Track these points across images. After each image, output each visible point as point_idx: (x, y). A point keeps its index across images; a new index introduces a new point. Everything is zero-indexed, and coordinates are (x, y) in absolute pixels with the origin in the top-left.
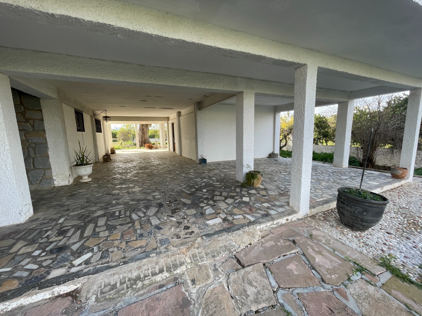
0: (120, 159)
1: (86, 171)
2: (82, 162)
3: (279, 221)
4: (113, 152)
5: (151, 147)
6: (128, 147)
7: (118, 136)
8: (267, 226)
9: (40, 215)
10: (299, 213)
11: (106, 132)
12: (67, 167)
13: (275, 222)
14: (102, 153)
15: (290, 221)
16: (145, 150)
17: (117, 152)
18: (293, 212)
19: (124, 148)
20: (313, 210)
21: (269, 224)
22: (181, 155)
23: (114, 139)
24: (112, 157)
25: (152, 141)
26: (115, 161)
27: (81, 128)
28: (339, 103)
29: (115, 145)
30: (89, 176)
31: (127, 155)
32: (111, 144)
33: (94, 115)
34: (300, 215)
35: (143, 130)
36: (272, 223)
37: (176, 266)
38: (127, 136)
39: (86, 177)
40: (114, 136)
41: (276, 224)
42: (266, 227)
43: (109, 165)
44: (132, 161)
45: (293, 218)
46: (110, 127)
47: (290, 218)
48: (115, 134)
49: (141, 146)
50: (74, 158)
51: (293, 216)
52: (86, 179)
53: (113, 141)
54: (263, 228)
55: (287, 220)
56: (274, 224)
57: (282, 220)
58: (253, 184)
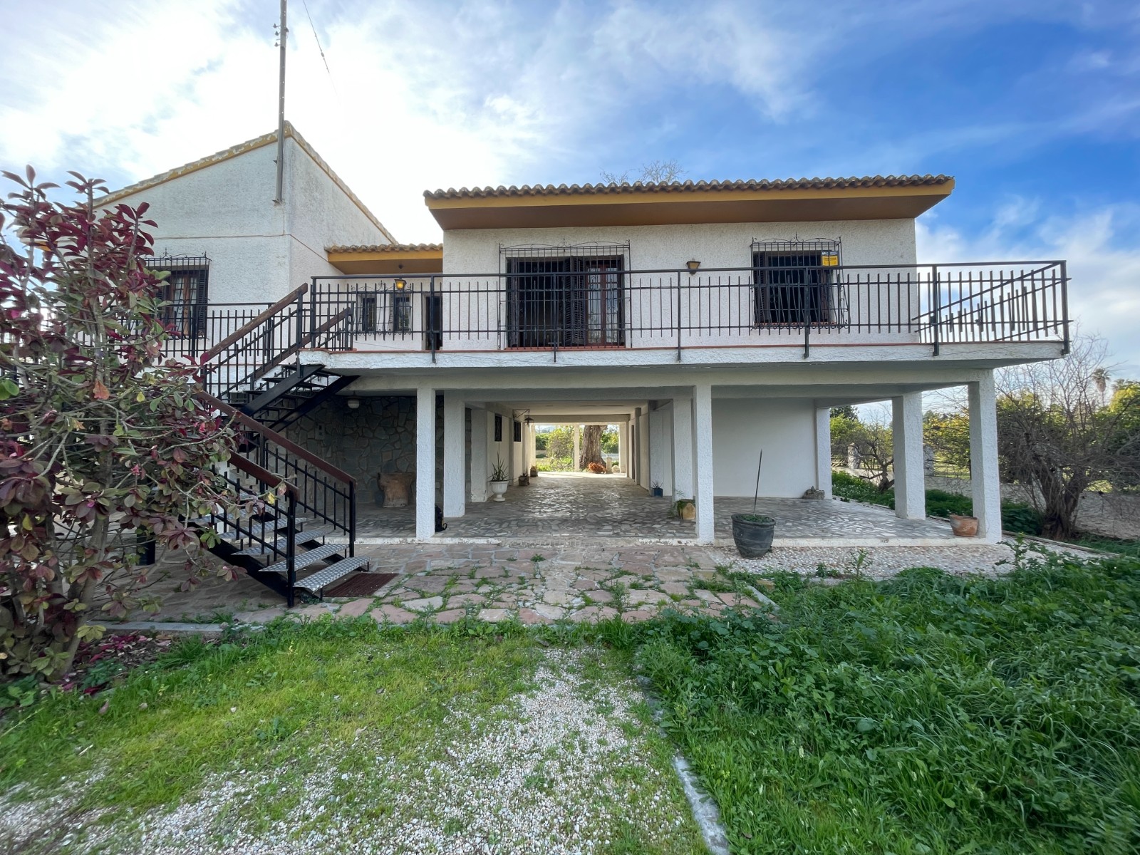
0: (542, 483)
1: (501, 488)
2: (498, 478)
3: (668, 541)
4: (534, 473)
5: (598, 470)
6: (562, 468)
7: (548, 446)
9: (471, 516)
10: (698, 539)
11: (526, 442)
12: (484, 482)
14: (518, 473)
15: (682, 544)
16: (589, 475)
17: (540, 474)
19: (554, 469)
20: (721, 541)
21: (654, 540)
22: (639, 484)
23: (541, 452)
24: (531, 480)
25: (605, 456)
26: (535, 486)
27: (498, 437)
28: (892, 398)
29: (540, 464)
30: (504, 495)
31: (554, 479)
32: (532, 461)
33: (514, 416)
34: (700, 541)
35: (591, 435)
37: (557, 544)
38: (563, 449)
39: (500, 496)
40: (541, 444)
42: (649, 541)
43: (525, 489)
44: (558, 487)
45: (692, 543)
46: (535, 430)
47: (684, 541)
48: (544, 443)
49: (583, 467)
50: (491, 472)
51: (688, 540)
52: (500, 498)
53: (537, 457)
54: (645, 542)
55: (679, 542)
56: (661, 543)
57: (671, 540)
58: (682, 514)
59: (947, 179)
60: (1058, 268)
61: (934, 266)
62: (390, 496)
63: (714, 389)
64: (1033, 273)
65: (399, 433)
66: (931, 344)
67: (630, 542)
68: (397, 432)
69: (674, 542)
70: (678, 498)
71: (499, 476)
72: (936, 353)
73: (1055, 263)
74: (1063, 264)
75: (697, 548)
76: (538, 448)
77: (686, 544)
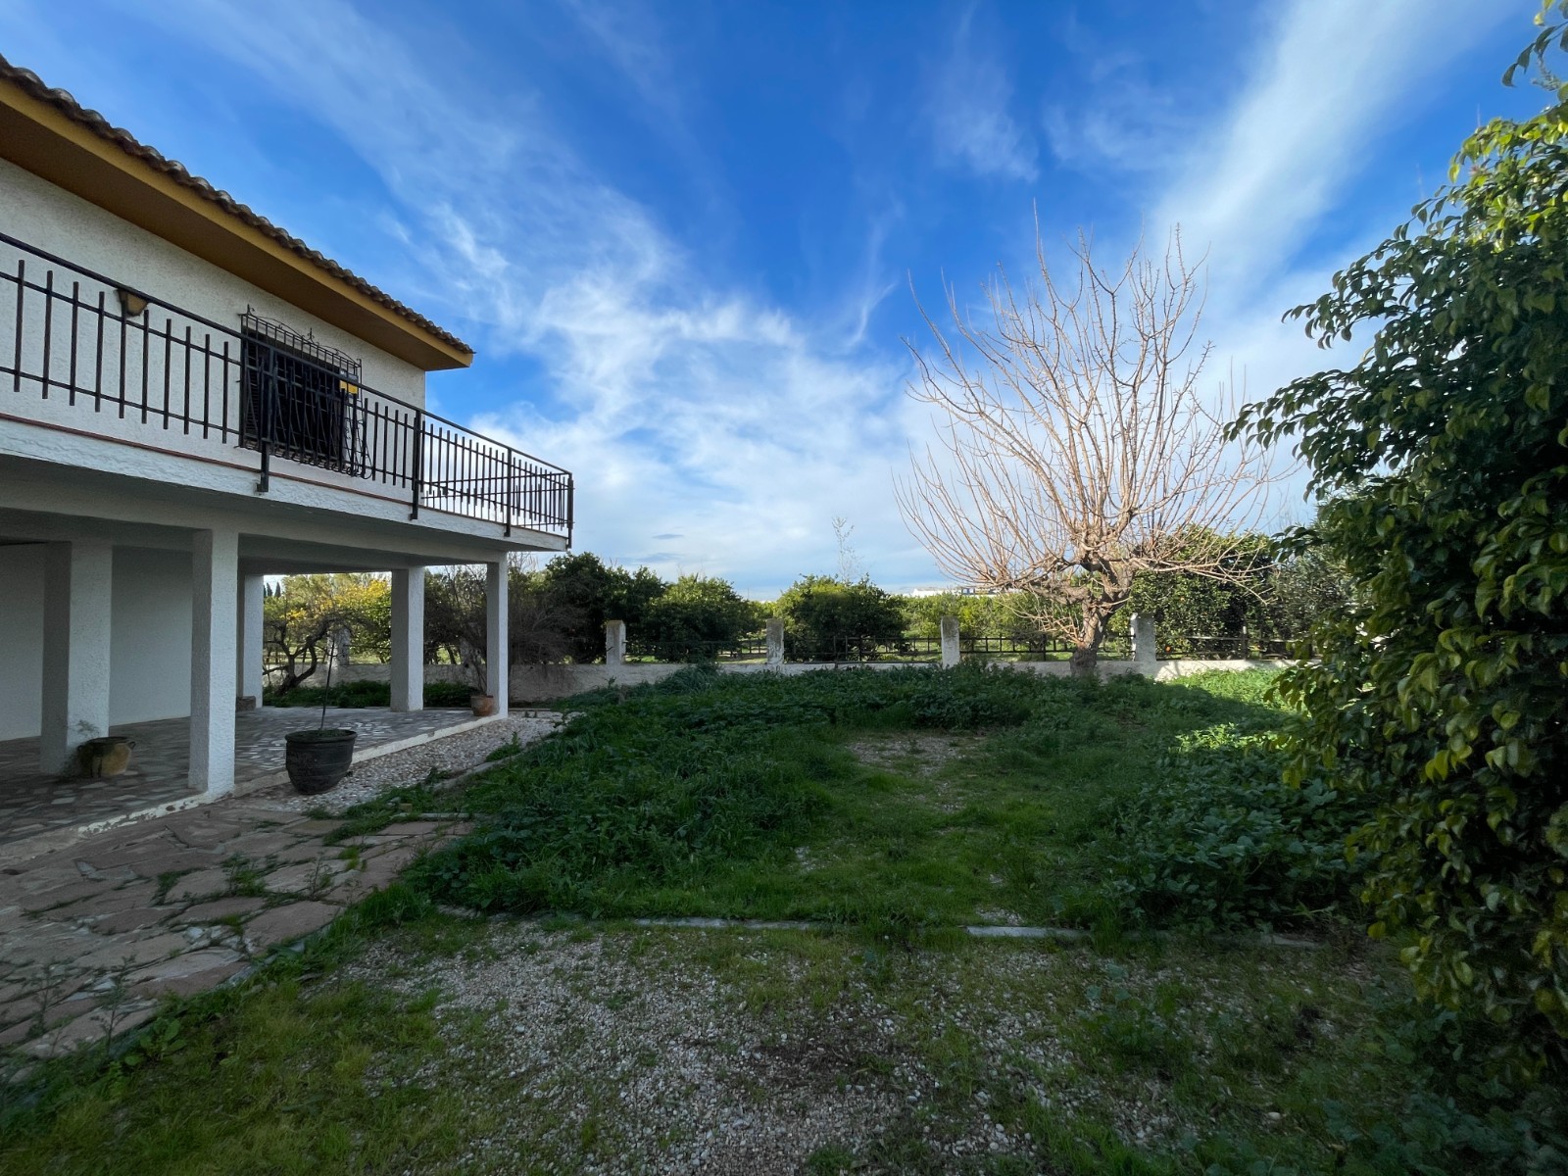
3: (144, 812)
8: (108, 824)
10: (206, 794)
13: (133, 815)
15: (177, 810)
18: (194, 792)
20: (246, 785)
21: (113, 821)
28: (392, 570)
34: (209, 796)
36: (124, 817)
41: (137, 818)
42: (105, 827)
45: (191, 803)
47: (178, 804)
51: (187, 800)
54: (96, 830)
55: (170, 808)
56: (132, 820)
57: (153, 809)
58: (100, 769)
59: (471, 352)
60: (567, 476)
61: (510, 450)
63: (244, 541)
64: (551, 475)
66: (502, 524)
67: (64, 839)
69: (160, 811)
70: (75, 739)
72: (507, 534)
73: (566, 473)
74: (570, 475)
75: (207, 810)
77: (182, 808)
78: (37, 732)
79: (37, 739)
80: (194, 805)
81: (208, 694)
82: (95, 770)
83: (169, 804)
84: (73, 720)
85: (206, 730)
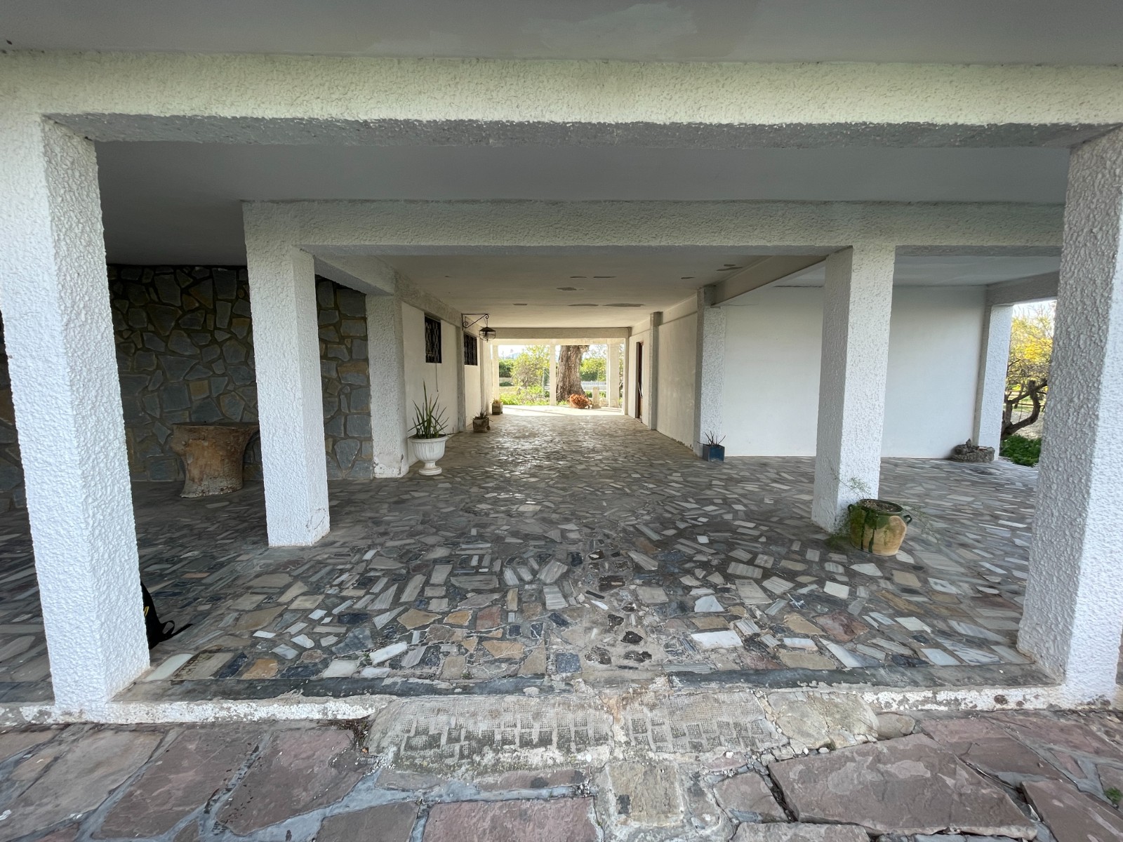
1: (433, 450)
2: (426, 431)
3: (961, 694)
4: (497, 411)
5: (581, 404)
6: (533, 401)
7: (513, 373)
8: (905, 700)
10: (1063, 688)
11: (486, 365)
12: (399, 439)
13: (943, 696)
14: (473, 411)
15: (1012, 705)
16: (568, 410)
17: (506, 410)
18: (1030, 676)
19: (523, 401)
21: (915, 696)
22: (655, 430)
23: (506, 380)
24: (494, 422)
25: (587, 386)
26: (497, 434)
27: (434, 355)
29: (505, 395)
30: (438, 463)
31: (525, 419)
32: (495, 392)
33: (464, 324)
34: (1068, 695)
35: (568, 358)
36: (929, 694)
37: (583, 741)
38: (533, 373)
39: (432, 465)
40: (505, 371)
41: (948, 703)
42: (901, 702)
43: (482, 440)
44: (533, 435)
46: (496, 351)
47: (1014, 695)
48: (509, 369)
49: (561, 398)
50: (412, 419)
51: (1029, 692)
52: (432, 470)
53: (501, 385)
54: (888, 704)
55: (1000, 700)
56: (940, 703)
57: (974, 694)
58: (871, 543)
62: (195, 472)
65: (221, 344)
68: (214, 341)
69: (985, 699)
70: (847, 496)
71: (427, 428)
76: (501, 376)
77: (1020, 704)
78: (813, 453)
79: (812, 462)
80: (1040, 704)
81: (1085, 493)
82: (866, 543)
83: (1000, 692)
84: (845, 472)
85: (1074, 567)
